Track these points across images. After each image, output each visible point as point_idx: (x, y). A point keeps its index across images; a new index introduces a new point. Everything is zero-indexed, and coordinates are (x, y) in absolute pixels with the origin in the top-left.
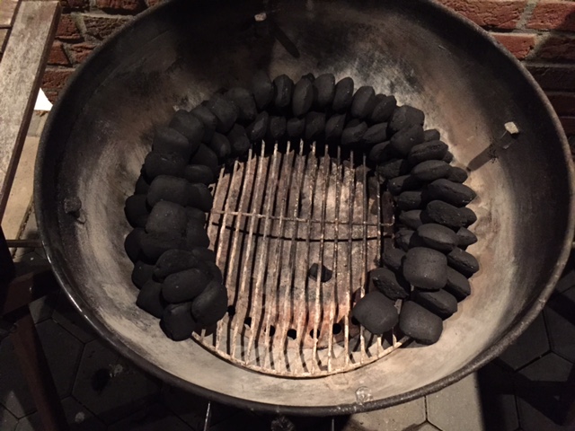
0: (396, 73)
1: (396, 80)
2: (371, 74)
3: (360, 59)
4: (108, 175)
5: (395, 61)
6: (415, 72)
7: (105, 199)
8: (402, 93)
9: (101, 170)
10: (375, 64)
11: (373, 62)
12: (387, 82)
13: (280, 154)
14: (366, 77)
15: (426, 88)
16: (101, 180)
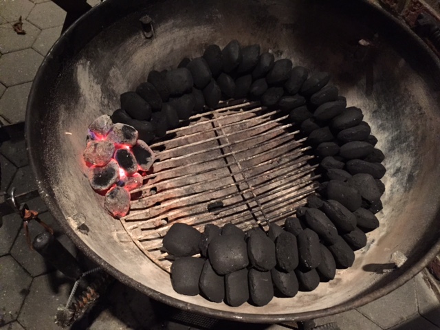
0: (409, 164)
1: (404, 168)
2: (396, 150)
3: (400, 132)
4: (193, 39)
5: (416, 154)
6: (418, 173)
7: (177, 47)
8: (398, 181)
9: (191, 32)
10: (404, 145)
11: (404, 142)
12: (398, 164)
13: (293, 137)
14: (392, 149)
15: (411, 191)
16: (186, 37)
